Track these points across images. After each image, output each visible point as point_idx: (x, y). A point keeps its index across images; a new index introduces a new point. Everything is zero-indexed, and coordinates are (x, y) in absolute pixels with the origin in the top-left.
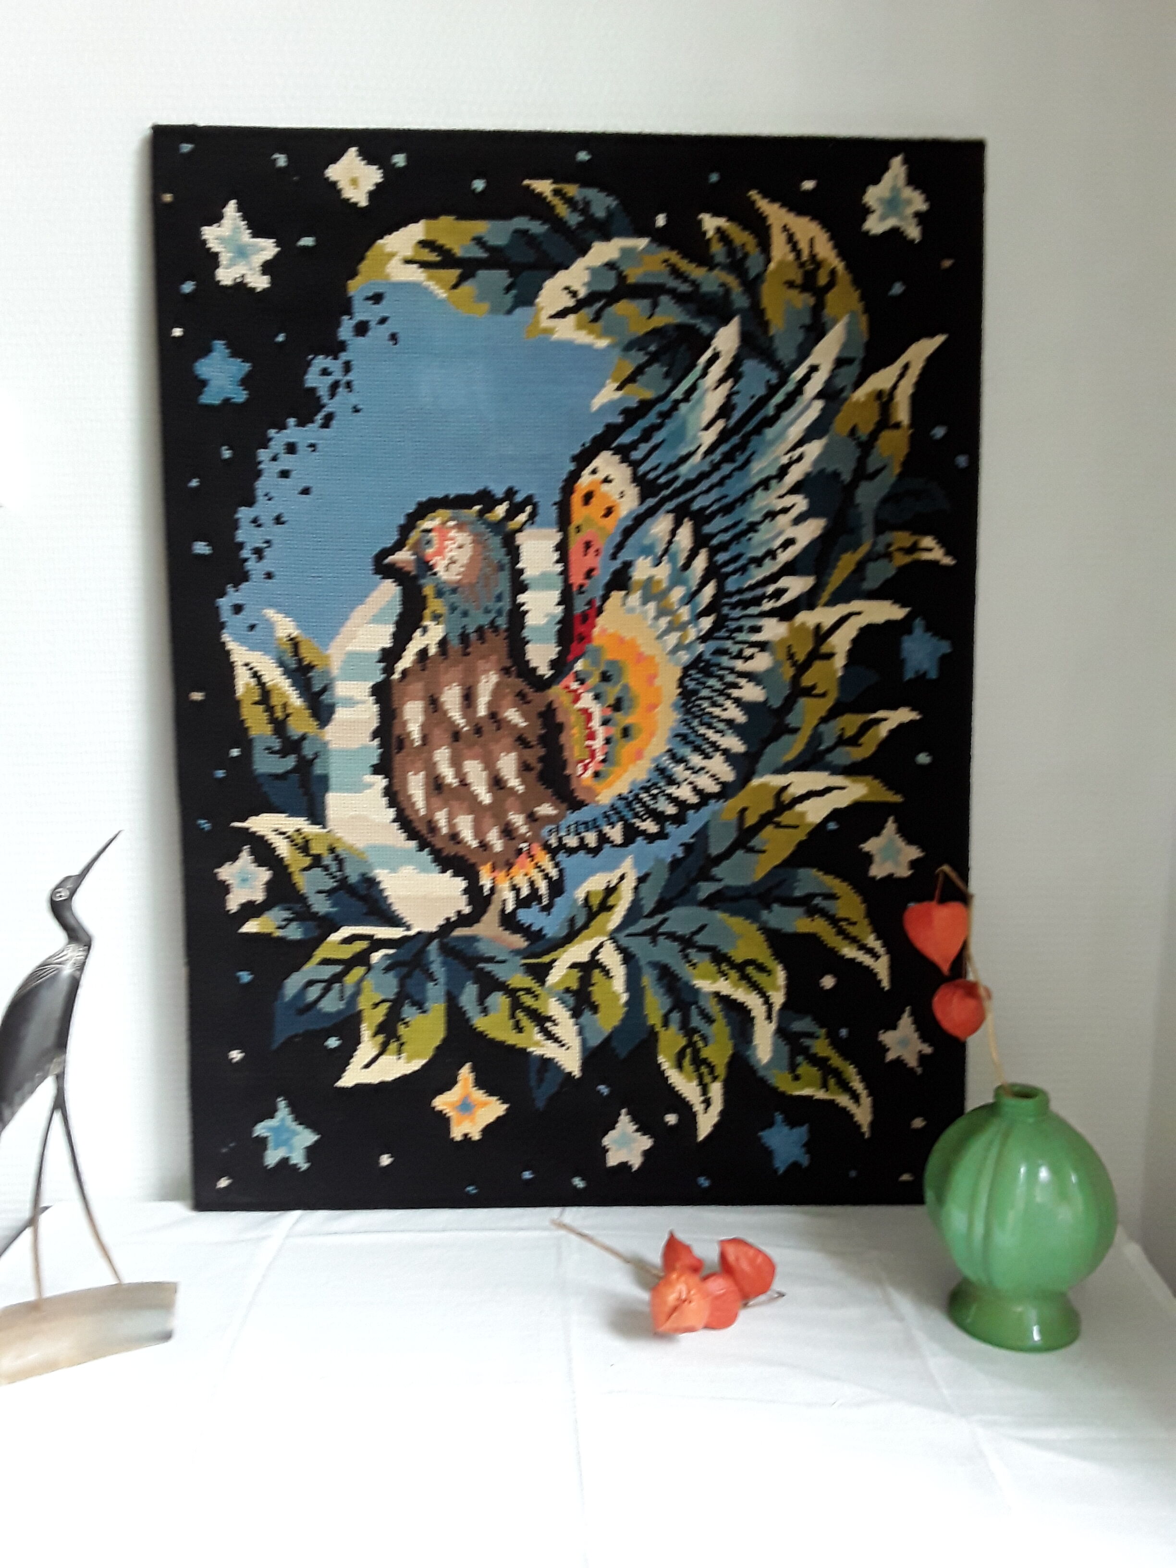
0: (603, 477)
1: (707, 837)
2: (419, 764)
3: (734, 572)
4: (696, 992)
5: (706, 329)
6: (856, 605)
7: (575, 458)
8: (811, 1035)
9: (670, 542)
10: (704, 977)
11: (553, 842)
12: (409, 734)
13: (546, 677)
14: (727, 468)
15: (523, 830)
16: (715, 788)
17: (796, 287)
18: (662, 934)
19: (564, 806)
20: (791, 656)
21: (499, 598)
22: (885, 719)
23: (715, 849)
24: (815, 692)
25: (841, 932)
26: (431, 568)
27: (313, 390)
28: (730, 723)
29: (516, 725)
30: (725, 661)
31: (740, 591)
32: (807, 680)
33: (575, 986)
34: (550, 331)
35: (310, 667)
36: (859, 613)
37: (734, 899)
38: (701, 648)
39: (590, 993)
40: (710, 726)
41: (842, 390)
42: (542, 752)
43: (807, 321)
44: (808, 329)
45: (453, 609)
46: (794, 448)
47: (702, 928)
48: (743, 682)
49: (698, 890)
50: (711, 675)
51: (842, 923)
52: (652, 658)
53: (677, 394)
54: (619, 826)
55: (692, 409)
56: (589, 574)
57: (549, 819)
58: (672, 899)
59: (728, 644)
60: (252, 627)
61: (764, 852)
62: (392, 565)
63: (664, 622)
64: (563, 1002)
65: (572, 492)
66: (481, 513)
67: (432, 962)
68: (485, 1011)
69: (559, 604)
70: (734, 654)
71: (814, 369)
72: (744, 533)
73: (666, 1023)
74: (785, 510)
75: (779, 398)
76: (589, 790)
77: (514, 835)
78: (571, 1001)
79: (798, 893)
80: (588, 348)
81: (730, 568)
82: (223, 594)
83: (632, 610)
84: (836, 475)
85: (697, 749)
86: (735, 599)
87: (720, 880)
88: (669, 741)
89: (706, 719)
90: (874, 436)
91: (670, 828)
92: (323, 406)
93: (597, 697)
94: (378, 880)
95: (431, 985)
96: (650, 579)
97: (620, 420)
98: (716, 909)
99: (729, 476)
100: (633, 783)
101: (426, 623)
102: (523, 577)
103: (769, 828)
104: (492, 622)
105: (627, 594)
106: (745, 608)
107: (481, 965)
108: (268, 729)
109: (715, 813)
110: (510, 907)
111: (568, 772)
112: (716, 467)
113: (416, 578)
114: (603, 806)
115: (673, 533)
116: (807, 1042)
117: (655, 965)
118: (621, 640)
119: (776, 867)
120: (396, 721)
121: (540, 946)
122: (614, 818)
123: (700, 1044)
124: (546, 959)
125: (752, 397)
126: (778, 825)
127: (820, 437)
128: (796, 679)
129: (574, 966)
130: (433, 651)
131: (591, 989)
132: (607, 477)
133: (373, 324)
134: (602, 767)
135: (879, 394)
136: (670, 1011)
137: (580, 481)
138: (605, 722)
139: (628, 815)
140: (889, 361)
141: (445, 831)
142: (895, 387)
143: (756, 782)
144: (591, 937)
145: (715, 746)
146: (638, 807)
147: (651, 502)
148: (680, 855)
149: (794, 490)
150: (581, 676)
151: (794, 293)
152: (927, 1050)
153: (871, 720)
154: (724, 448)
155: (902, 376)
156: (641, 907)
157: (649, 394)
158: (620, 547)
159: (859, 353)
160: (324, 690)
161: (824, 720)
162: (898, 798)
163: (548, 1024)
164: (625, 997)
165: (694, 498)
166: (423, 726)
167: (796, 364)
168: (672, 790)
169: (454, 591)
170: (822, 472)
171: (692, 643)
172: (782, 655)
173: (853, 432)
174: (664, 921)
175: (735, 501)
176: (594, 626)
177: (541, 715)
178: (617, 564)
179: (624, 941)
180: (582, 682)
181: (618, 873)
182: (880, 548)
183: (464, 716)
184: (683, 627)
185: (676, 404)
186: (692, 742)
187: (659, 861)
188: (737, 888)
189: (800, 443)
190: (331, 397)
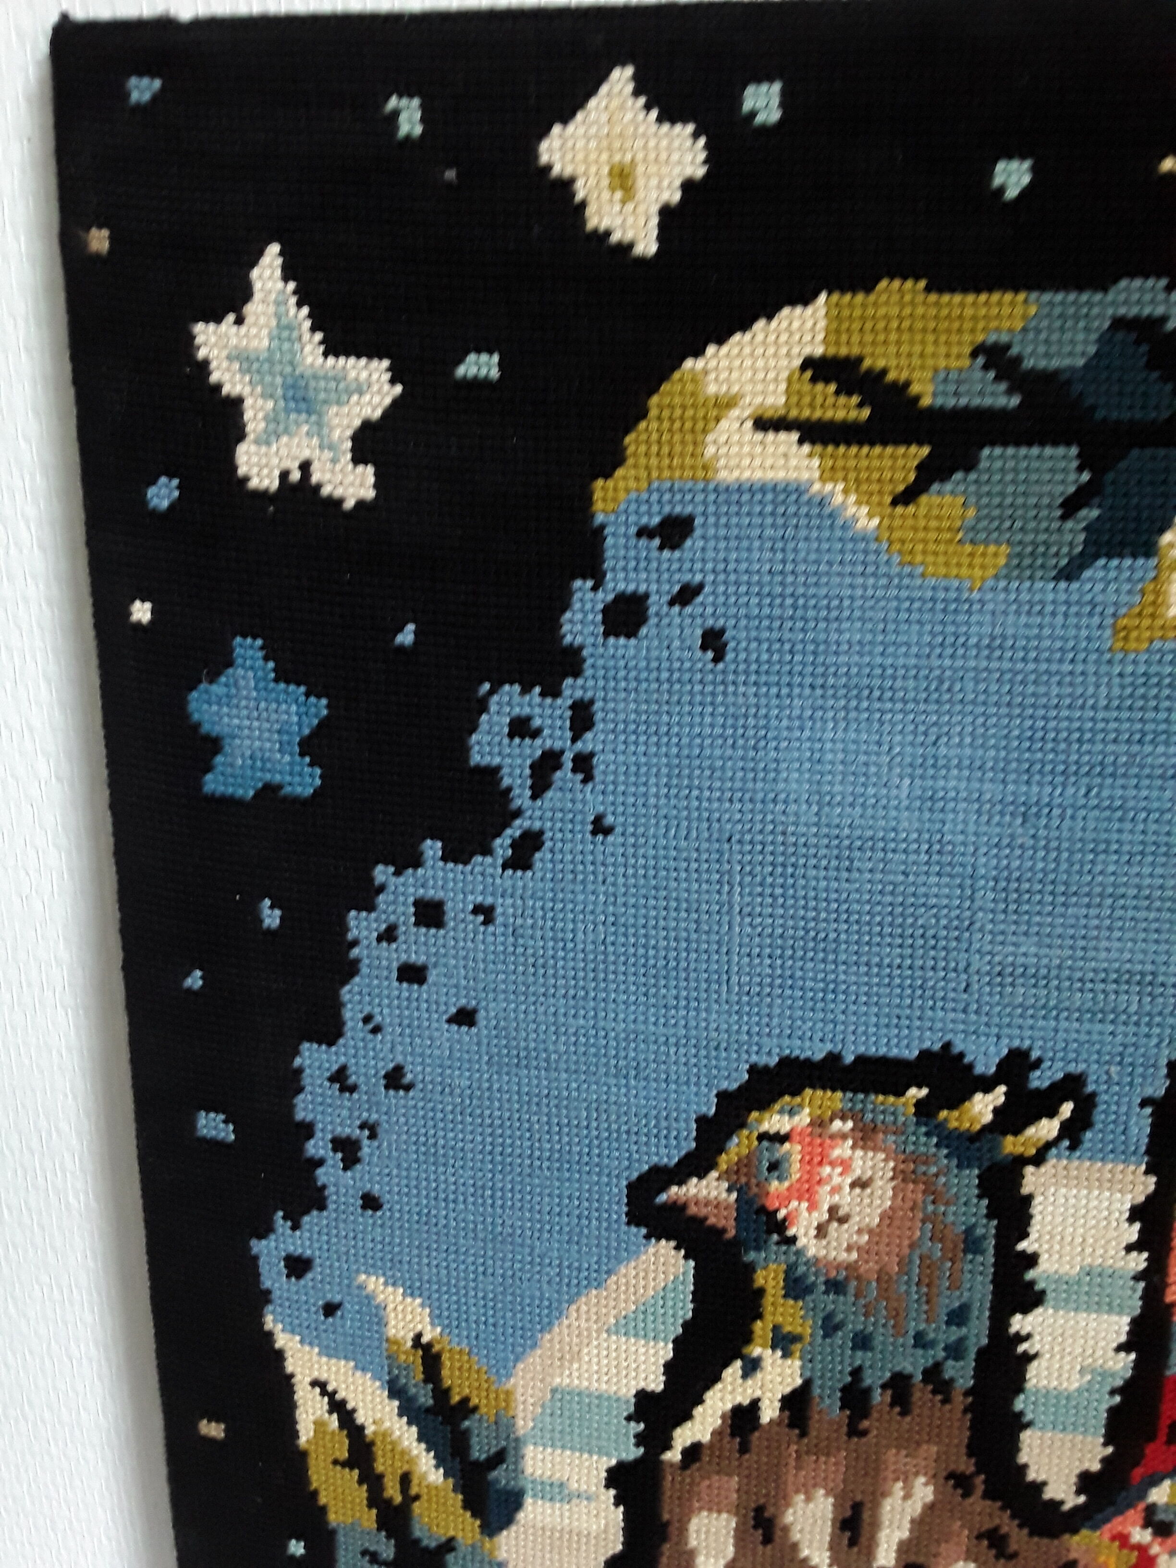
13: (1067, 1507)
21: (958, 1317)
26: (780, 1227)
27: (492, 773)
35: (465, 1409)
60: (330, 1309)
62: (678, 1208)
69: (1125, 1347)
82: (265, 1230)
92: (518, 813)
101: (756, 1351)
104: (933, 1374)
108: (369, 1518)
113: (737, 1244)
120: (666, 1547)
130: (769, 1412)
133: (657, 604)
150: (1161, 1516)
160: (499, 1458)
169: (835, 1286)
190: (538, 791)
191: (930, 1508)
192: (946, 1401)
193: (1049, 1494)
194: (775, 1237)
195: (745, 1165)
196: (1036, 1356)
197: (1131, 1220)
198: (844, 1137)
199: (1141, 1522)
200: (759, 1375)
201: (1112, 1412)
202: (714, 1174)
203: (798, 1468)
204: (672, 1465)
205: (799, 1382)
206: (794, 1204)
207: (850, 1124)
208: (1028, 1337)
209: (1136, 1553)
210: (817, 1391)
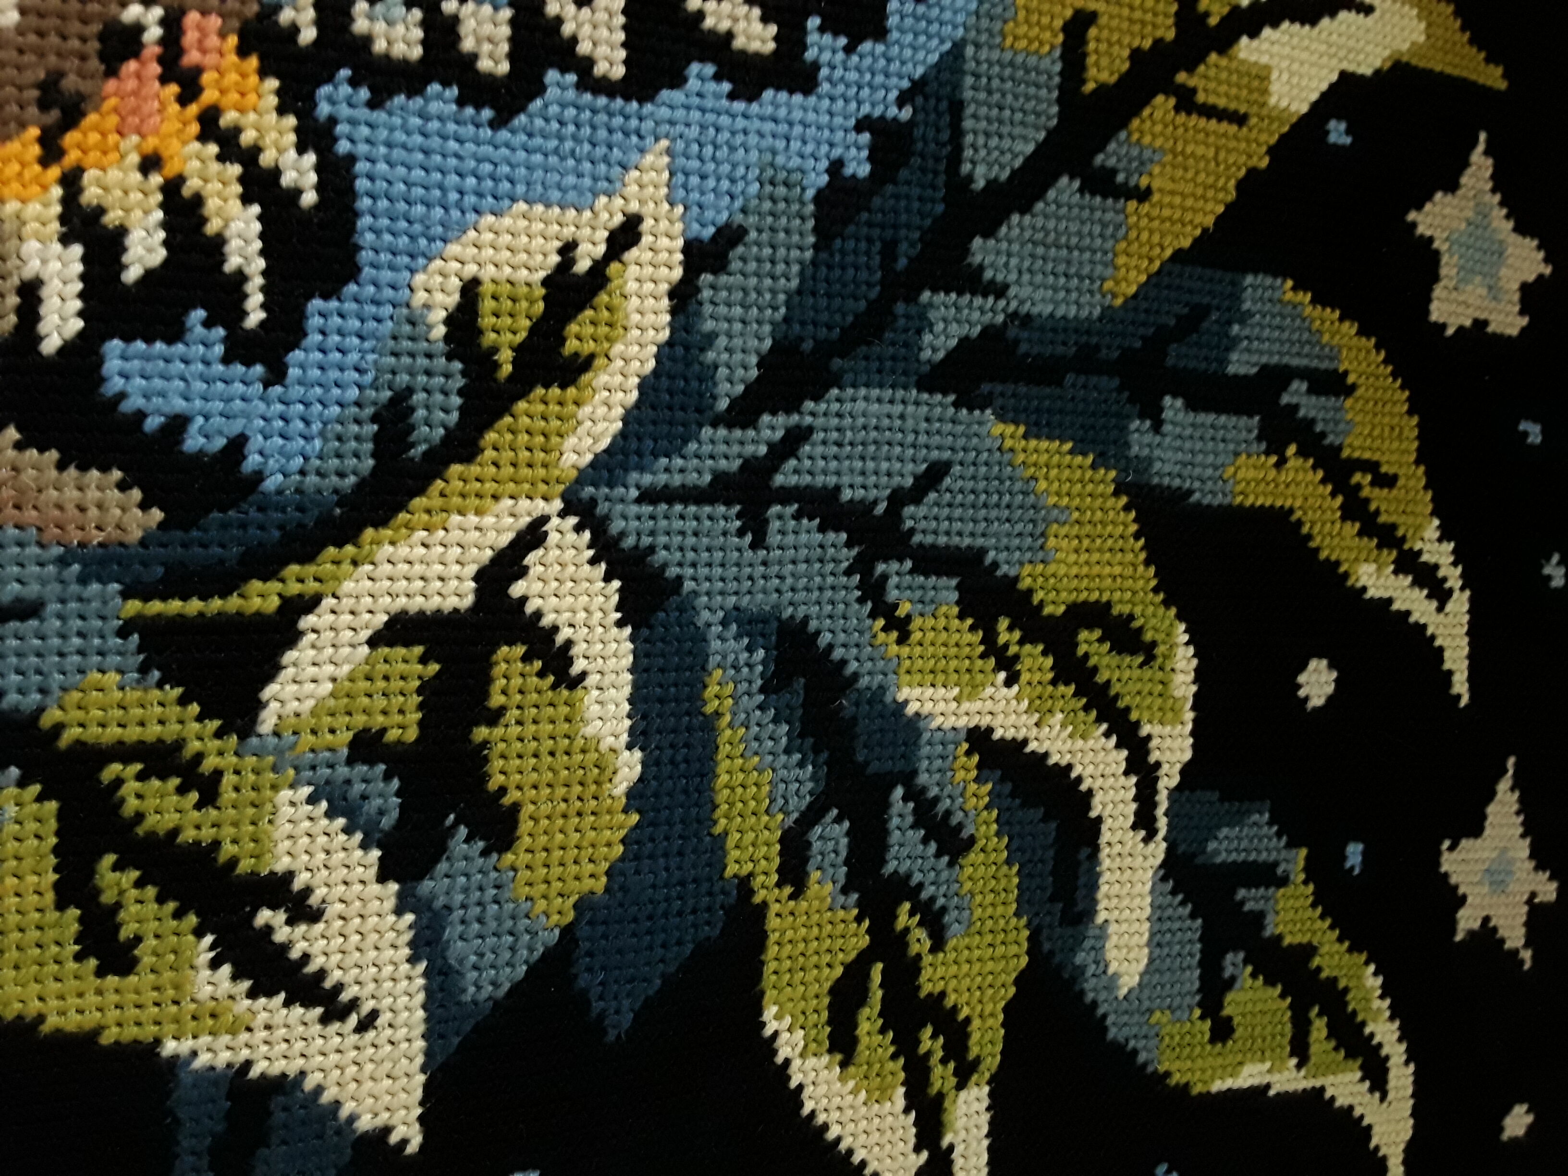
1: (957, 107)
4: (909, 729)
8: (1267, 875)
10: (935, 672)
18: (786, 495)
23: (983, 164)
25: (1354, 508)
33: (404, 727)
37: (1046, 370)
47: (934, 475)
49: (923, 324)
51: (1357, 478)
58: (823, 351)
61: (1144, 195)
73: (793, 869)
78: (385, 798)
79: (1240, 363)
87: (1000, 291)
98: (985, 402)
116: (1252, 898)
117: (753, 625)
119: (1179, 255)
123: (919, 942)
124: (262, 597)
126: (1187, 102)
129: (399, 629)
131: (480, 733)
136: (812, 816)
148: (859, 163)
152: (1548, 891)
162: (1497, 78)
163: (269, 917)
164: (629, 768)
174: (795, 439)
179: (628, 520)
181: (610, 213)
187: (775, 181)
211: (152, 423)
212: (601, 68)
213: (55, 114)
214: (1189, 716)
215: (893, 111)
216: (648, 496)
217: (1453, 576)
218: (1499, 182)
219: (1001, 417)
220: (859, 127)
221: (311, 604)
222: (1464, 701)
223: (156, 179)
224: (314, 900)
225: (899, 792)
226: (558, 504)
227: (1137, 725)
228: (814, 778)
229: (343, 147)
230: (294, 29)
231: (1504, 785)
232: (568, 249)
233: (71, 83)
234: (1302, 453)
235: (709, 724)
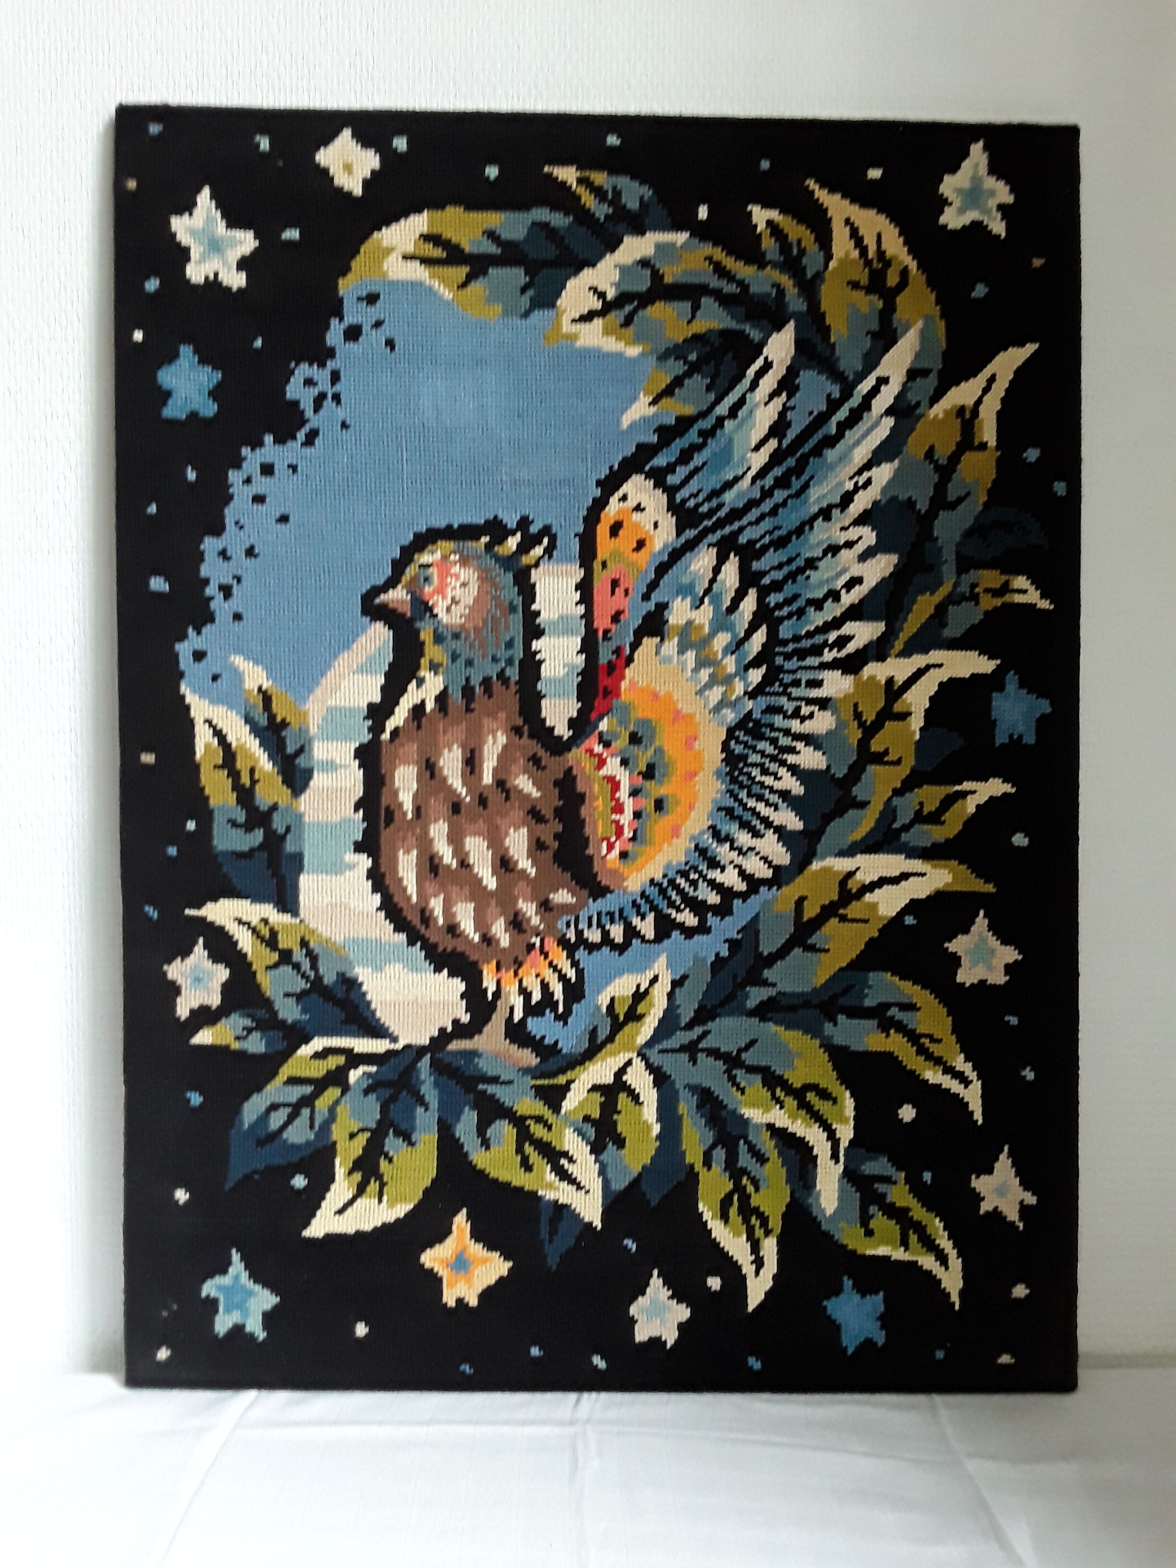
0: (635, 505)
1: (757, 933)
2: (411, 840)
3: (790, 616)
4: (745, 1122)
5: (755, 335)
6: (935, 656)
7: (599, 483)
8: (888, 1180)
9: (713, 581)
10: (754, 1105)
11: (571, 935)
12: (400, 805)
13: (565, 738)
14: (780, 495)
15: (535, 921)
16: (766, 873)
17: (862, 288)
18: (703, 1050)
19: (585, 893)
20: (858, 715)
21: (510, 645)
22: (974, 792)
23: (767, 947)
24: (886, 759)
25: (922, 1051)
26: (430, 609)
27: (296, 403)
28: (785, 795)
29: (528, 796)
30: (778, 721)
31: (797, 638)
32: (876, 745)
33: (596, 1114)
34: (574, 337)
35: (284, 724)
36: (940, 666)
37: (792, 1009)
38: (750, 704)
39: (615, 1124)
40: (760, 798)
41: (918, 404)
42: (560, 828)
43: (875, 326)
44: (874, 335)
45: (454, 657)
46: (860, 472)
47: (752, 1043)
48: (800, 746)
49: (747, 997)
50: (761, 737)
51: (923, 1040)
52: (691, 716)
53: (722, 409)
54: (651, 917)
55: (740, 426)
56: (616, 618)
57: (565, 908)
58: (714, 1007)
59: (783, 700)
60: (215, 678)
61: (827, 951)
62: (384, 606)
63: (704, 675)
64: (580, 1132)
65: (598, 520)
66: (489, 547)
67: (423, 1082)
68: (486, 1144)
69: (580, 652)
70: (790, 713)
71: (883, 381)
72: (801, 570)
73: (707, 1163)
74: (849, 545)
75: (842, 414)
76: (615, 873)
77: (525, 926)
78: (591, 1132)
79: (868, 1002)
80: (620, 355)
81: (785, 611)
82: (183, 637)
83: (668, 660)
84: (911, 503)
85: (745, 825)
86: (791, 647)
87: (774, 985)
88: (710, 816)
89: (756, 789)
90: (955, 458)
91: (712, 920)
92: (308, 421)
93: (624, 762)
94: (360, 980)
95: (420, 1110)
96: (690, 623)
97: (655, 439)
98: (770, 1020)
99: (784, 504)
100: (668, 866)
102: (538, 621)
103: (834, 922)
104: (501, 675)
105: (662, 640)
106: (802, 658)
107: (481, 1087)
108: (232, 798)
109: (766, 903)
110: (518, 1015)
111: (590, 851)
112: (767, 494)
113: (412, 621)
114: (632, 894)
115: (717, 570)
116: (881, 1188)
117: (693, 1089)
118: (655, 696)
119: (841, 970)
120: (384, 790)
121: (553, 1063)
122: (645, 908)
123: (750, 1189)
124: (561, 1080)
125: (811, 413)
126: (843, 919)
127: (891, 460)
128: (864, 744)
129: (595, 1088)
130: (430, 706)
131: (615, 1117)
132: (639, 505)
133: (366, 328)
134: (630, 847)
135: (961, 411)
136: (713, 1147)
137: (607, 508)
138: (635, 793)
139: (663, 904)
140: (972, 372)
141: (441, 921)
142: (979, 402)
143: (816, 866)
144: (614, 1054)
145: (767, 822)
146: (674, 895)
147: (690, 533)
148: (725, 953)
149: (860, 521)
151: (858, 296)
152: (1031, 1199)
153: (957, 792)
154: (778, 471)
155: (986, 390)
156: (678, 1016)
157: (689, 410)
158: (653, 586)
159: (937, 364)
160: (301, 750)
161: (897, 792)
162: (990, 888)
163: (564, 1162)
164: (656, 1129)
165: (741, 529)
166: (416, 796)
167: (861, 376)
168: (715, 875)
169: (456, 636)
170: (893, 499)
171: (738, 699)
172: (847, 714)
173: (930, 454)
174: (705, 1034)
175: (790, 534)
176: (623, 677)
177: (556, 783)
178: (651, 606)
179: (655, 1058)
180: (607, 745)
181: (650, 975)
182: (964, 588)
183: (465, 783)
184: (728, 681)
185: (720, 422)
186: (740, 818)
187: (698, 961)
188: (793, 995)
189: (868, 466)
190: (316, 410)
191: (505, 748)
192: (507, 687)
193: (556, 732)
194: (428, 615)
195: (414, 580)
196: (544, 660)
197: (576, 590)
198: (456, 563)
199: (597, 741)
200: (424, 687)
201: (579, 685)
202: (399, 587)
203: (444, 733)
204: (385, 741)
205: (442, 687)
206: (435, 598)
207: (457, 557)
208: (540, 651)
209: (597, 759)
210: (450, 691)
211: (538, 1037)
212: (647, 937)
213: (516, 967)
214: (852, 1123)
215: (735, 936)
216: (661, 1051)
217: (972, 1075)
218: (990, 927)
219: (776, 1023)
220: (725, 941)
221: (573, 1081)
222: (980, 1122)
223: (539, 980)
224: (574, 1158)
225: (742, 1142)
226: (636, 1054)
227: (831, 1125)
228: (714, 1135)
229: (581, 966)
230: (570, 939)
231: (1003, 1157)
232: (638, 986)
233: (520, 958)
234: (897, 1031)
235: (680, 1118)
